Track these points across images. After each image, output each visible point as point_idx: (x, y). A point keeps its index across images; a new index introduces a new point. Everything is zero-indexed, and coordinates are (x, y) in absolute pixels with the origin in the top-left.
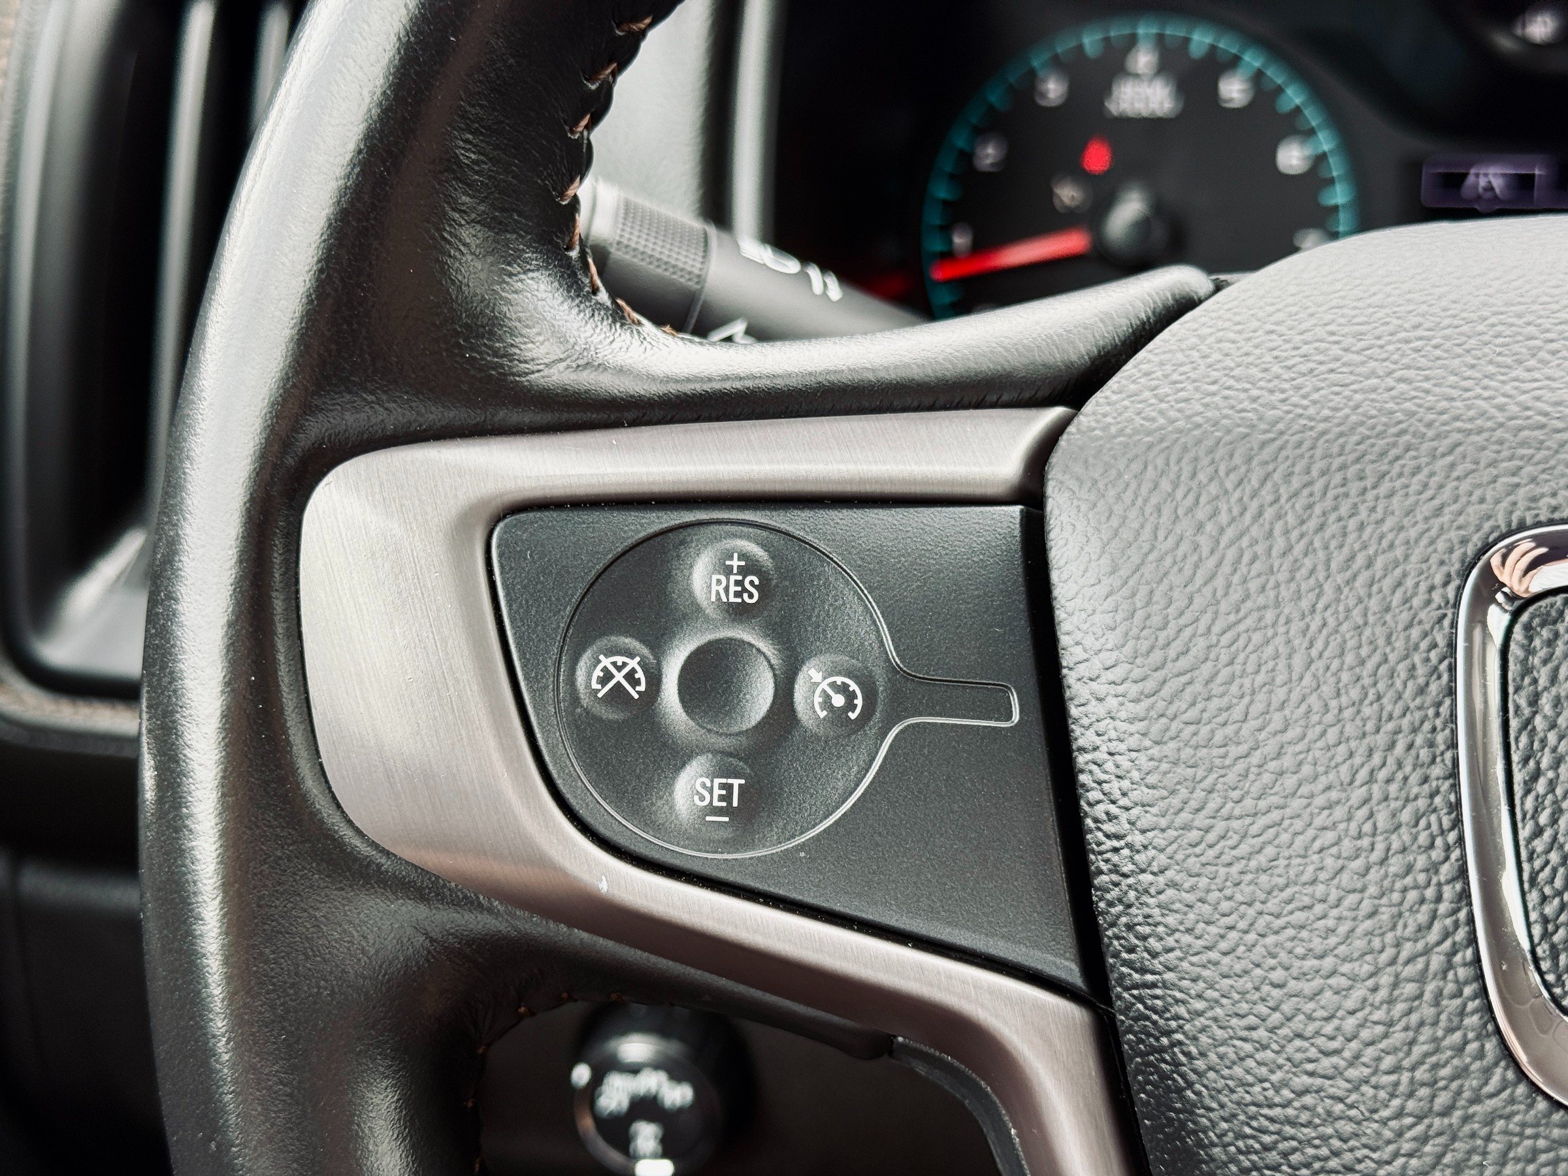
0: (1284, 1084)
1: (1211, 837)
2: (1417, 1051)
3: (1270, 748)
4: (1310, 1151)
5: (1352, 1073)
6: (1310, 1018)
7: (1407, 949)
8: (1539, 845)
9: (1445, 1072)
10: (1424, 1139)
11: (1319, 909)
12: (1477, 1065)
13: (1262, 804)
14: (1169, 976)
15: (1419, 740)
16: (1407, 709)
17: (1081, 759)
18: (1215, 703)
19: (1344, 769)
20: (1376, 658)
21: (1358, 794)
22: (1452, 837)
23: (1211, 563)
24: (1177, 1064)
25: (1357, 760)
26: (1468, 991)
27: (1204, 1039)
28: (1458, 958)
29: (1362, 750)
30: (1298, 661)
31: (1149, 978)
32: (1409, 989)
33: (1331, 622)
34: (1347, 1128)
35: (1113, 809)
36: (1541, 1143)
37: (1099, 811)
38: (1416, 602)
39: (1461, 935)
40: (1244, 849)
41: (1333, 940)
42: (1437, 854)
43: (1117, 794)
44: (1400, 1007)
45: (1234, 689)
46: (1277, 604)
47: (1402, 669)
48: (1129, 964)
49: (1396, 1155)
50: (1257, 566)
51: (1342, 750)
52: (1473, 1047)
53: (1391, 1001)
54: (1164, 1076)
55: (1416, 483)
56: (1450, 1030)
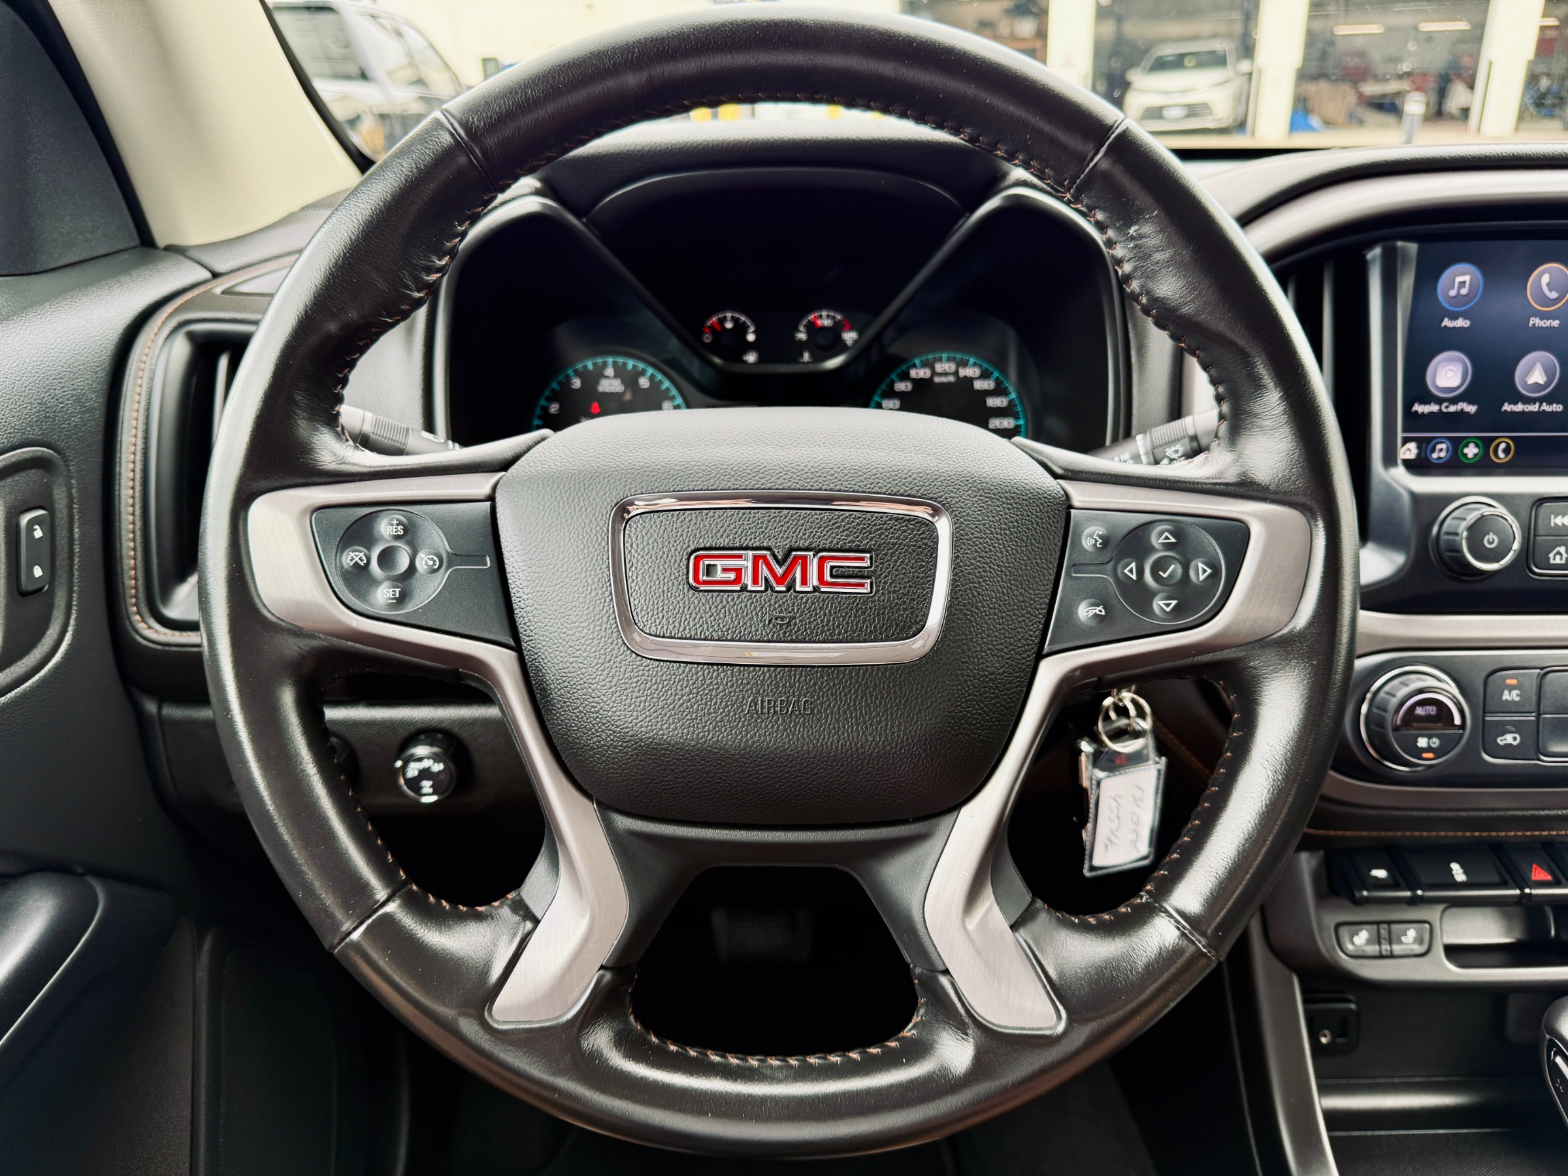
0: (567, 661)
1: (545, 593)
2: (601, 645)
3: (560, 565)
4: (575, 680)
5: (585, 655)
6: (573, 641)
7: (597, 617)
8: (633, 585)
9: (609, 650)
10: (604, 670)
11: (574, 609)
12: (617, 647)
13: (558, 582)
14: (536, 636)
15: (599, 558)
16: (596, 550)
17: (509, 576)
18: (545, 554)
19: (580, 569)
20: (588, 536)
21: (584, 575)
22: (608, 584)
23: (543, 513)
24: (540, 662)
25: (583, 565)
26: (613, 627)
27: (546, 653)
28: (610, 618)
29: (584, 562)
30: (567, 539)
31: (531, 638)
32: (598, 628)
33: (576, 527)
34: (584, 671)
35: (518, 589)
36: (635, 667)
37: (514, 591)
38: (599, 520)
39: (611, 611)
40: (554, 595)
41: (578, 617)
42: (604, 589)
43: (519, 585)
44: (596, 633)
45: (550, 549)
46: (561, 523)
47: (595, 539)
48: (525, 635)
49: (597, 676)
50: (556, 513)
51: (579, 563)
52: (615, 642)
53: (593, 633)
54: (537, 667)
55: (599, 486)
56: (609, 638)
